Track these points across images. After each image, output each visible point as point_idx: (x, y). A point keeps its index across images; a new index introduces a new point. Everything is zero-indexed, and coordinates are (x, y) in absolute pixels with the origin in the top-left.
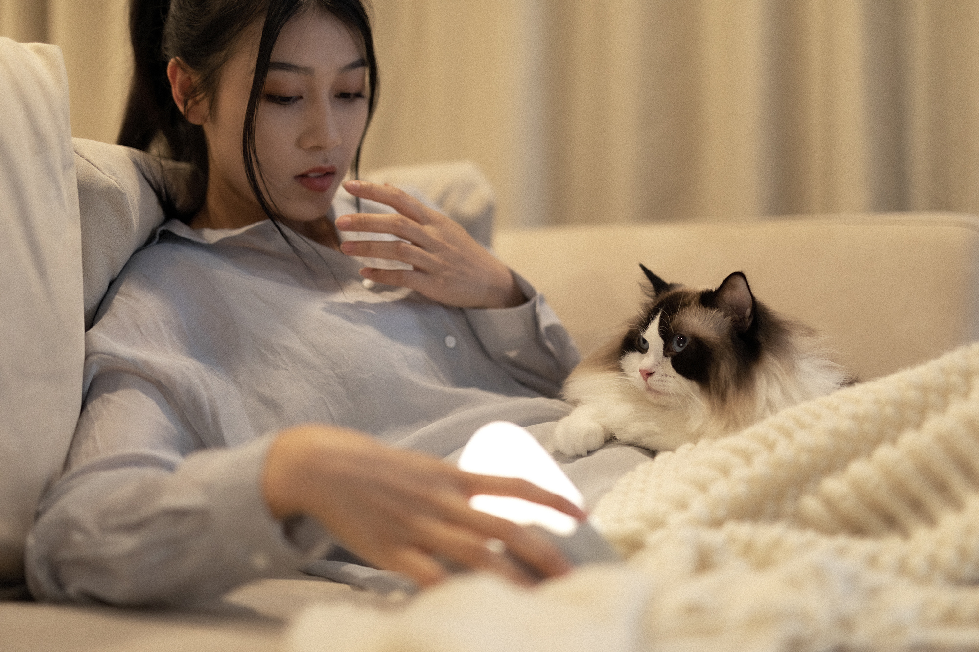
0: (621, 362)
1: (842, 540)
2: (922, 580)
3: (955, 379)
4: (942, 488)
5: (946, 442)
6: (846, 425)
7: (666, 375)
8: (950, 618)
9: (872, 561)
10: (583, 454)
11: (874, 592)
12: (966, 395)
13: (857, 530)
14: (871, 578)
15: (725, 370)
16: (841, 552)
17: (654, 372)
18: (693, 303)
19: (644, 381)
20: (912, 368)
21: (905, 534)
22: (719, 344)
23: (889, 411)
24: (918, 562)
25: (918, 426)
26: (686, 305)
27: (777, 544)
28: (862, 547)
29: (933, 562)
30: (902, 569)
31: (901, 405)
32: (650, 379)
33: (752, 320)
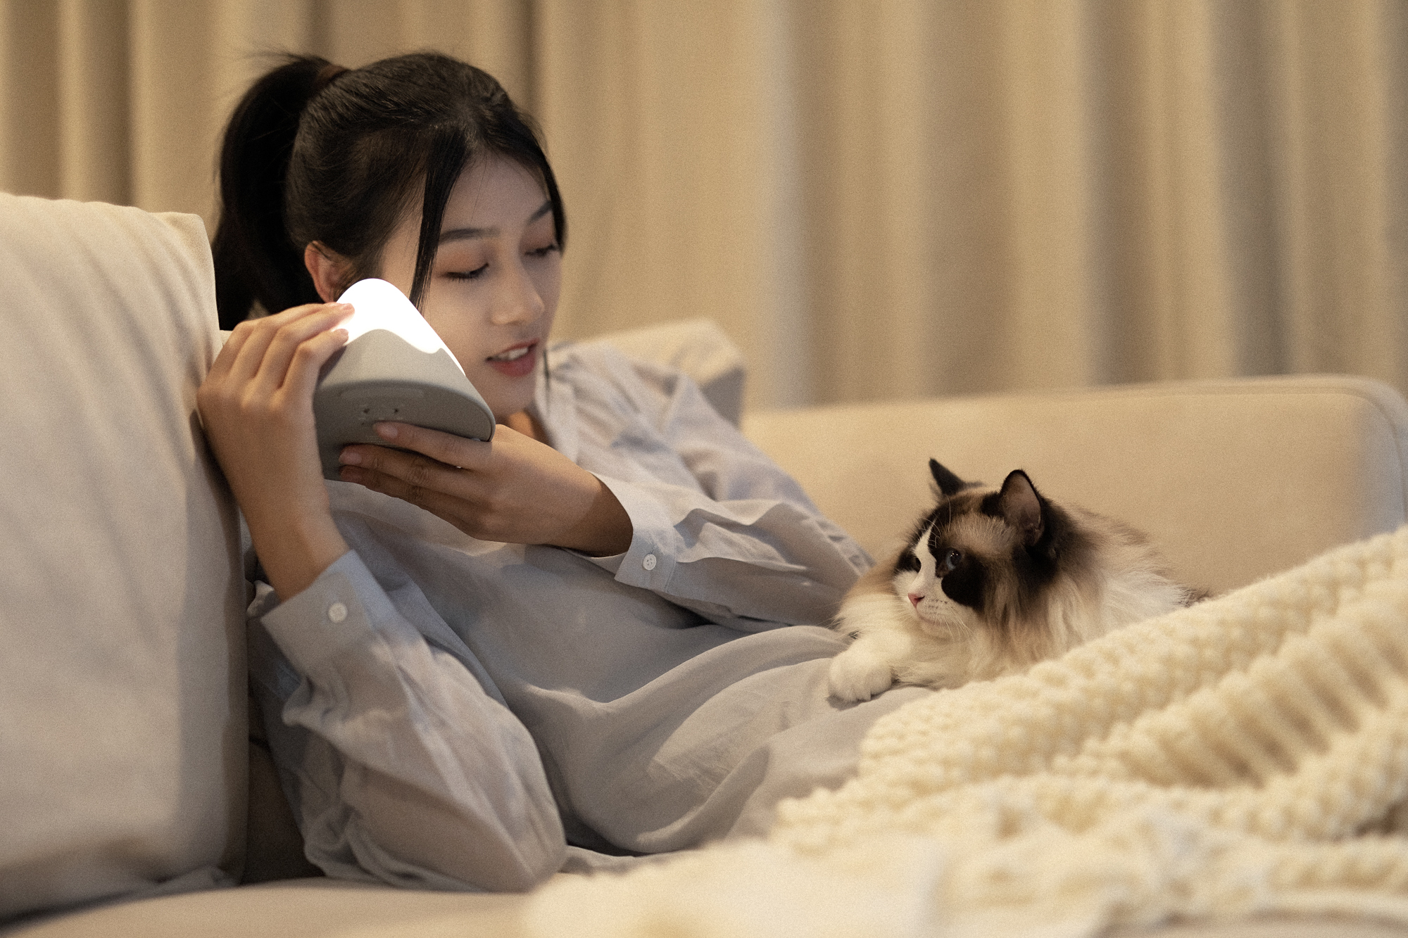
0: (894, 583)
1: (1177, 793)
2: (1278, 837)
3: (1318, 591)
4: (1302, 725)
5: (1306, 669)
6: (1182, 650)
7: (937, 601)
8: (1308, 880)
9: (1216, 817)
10: (865, 698)
11: (1217, 852)
12: (1332, 611)
13: (1199, 778)
14: (1215, 836)
15: (1003, 593)
16: (1179, 806)
17: (923, 598)
18: (972, 509)
19: (914, 608)
20: (1272, 577)
21: (1258, 782)
22: (997, 561)
23: (1236, 633)
24: (1270, 815)
25: (1274, 651)
26: (964, 513)
27: (1100, 800)
28: (1204, 800)
29: (1290, 817)
30: (1252, 825)
31: (1251, 627)
32: (919, 604)
33: (1043, 528)
